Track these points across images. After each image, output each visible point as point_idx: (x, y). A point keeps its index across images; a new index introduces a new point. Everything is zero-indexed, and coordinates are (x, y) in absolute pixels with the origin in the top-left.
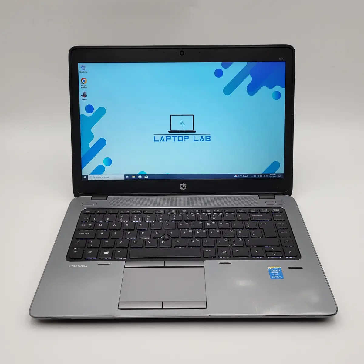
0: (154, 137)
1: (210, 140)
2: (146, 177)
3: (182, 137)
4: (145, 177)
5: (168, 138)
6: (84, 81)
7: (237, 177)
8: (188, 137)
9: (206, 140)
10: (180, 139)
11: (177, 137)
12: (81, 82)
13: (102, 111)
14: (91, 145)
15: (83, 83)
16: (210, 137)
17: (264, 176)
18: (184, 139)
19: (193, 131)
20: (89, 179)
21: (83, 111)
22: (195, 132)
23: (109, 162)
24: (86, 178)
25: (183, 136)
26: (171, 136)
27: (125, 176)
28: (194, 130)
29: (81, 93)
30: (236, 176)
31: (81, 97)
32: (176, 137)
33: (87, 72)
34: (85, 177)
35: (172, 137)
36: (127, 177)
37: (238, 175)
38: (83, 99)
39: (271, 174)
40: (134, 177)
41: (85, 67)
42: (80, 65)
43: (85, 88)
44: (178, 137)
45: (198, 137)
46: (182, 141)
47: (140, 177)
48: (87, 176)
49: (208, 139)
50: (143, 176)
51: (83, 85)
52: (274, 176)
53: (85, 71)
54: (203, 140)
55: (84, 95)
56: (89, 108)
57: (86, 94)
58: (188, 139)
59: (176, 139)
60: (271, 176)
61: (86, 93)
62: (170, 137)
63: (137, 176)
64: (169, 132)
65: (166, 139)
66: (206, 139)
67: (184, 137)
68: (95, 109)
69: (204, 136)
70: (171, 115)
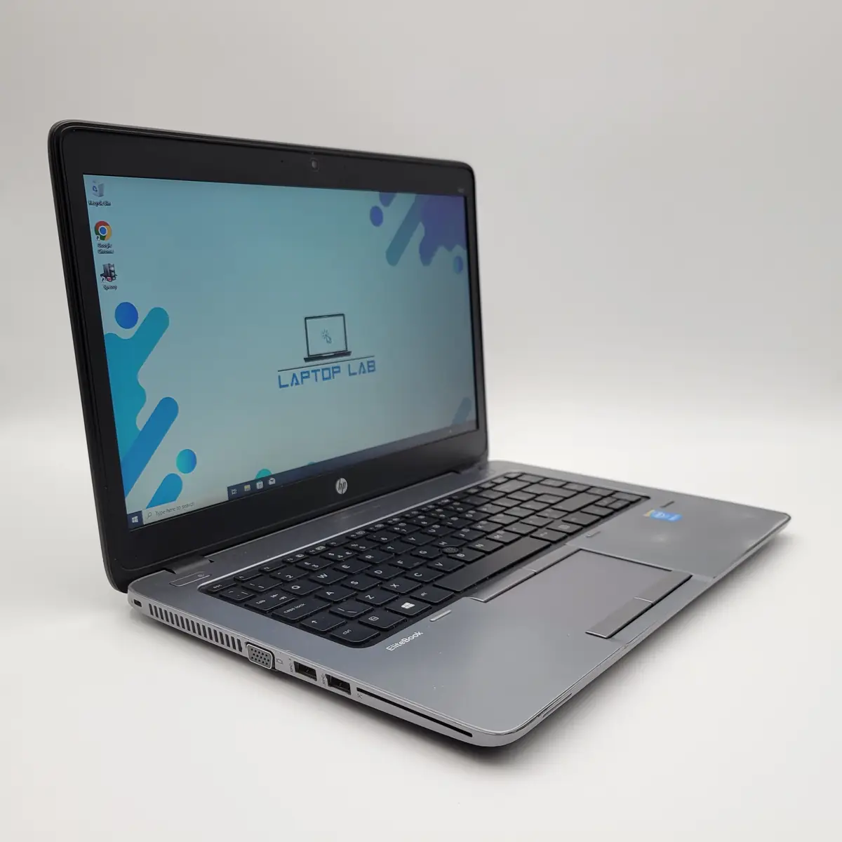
0: (279, 377)
1: (374, 370)
2: (272, 482)
3: (329, 369)
4: (270, 483)
5: (305, 376)
6: (103, 231)
8: (339, 367)
9: (369, 371)
10: (326, 374)
11: (321, 370)
12: (97, 233)
13: (159, 319)
14: (142, 420)
15: (103, 238)
16: (374, 361)
18: (333, 373)
19: (345, 353)
20: (146, 521)
21: (110, 325)
22: (349, 353)
23: (189, 460)
24: (137, 521)
25: (330, 366)
26: (310, 369)
27: (229, 489)
28: (348, 350)
29: (99, 270)
31: (101, 283)
32: (319, 370)
33: (109, 205)
34: (135, 520)
35: (312, 371)
36: (234, 492)
38: (106, 288)
40: (247, 488)
41: (101, 186)
42: (89, 181)
43: (108, 252)
44: (323, 370)
45: (355, 366)
46: (329, 378)
47: (260, 485)
48: (139, 514)
49: (371, 367)
50: (265, 480)
51: (103, 242)
53: (103, 199)
54: (364, 372)
55: (109, 274)
56: (127, 314)
57: (114, 271)
58: (339, 372)
59: (319, 374)
61: (112, 269)
62: (308, 372)
63: (253, 483)
64: (306, 360)
65: (303, 378)
66: (369, 366)
67: (333, 368)
68: (142, 316)
69: (365, 362)
70: (306, 319)
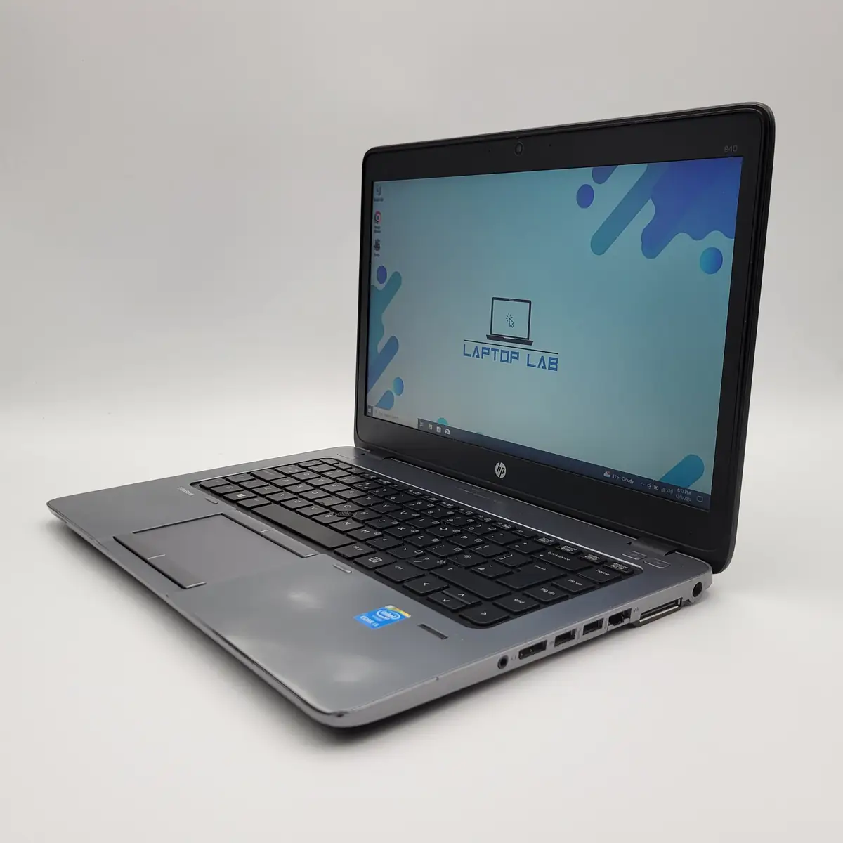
0: (465, 346)
1: (556, 369)
2: (447, 432)
3: (507, 352)
5: (486, 352)
6: (379, 217)
7: (609, 476)
8: (518, 353)
9: (550, 368)
10: (505, 356)
11: (500, 351)
12: (376, 219)
13: (397, 280)
14: (380, 348)
15: (378, 222)
16: (557, 359)
17: (663, 490)
18: (512, 357)
19: (527, 342)
20: (374, 415)
22: (530, 343)
23: (400, 386)
25: (511, 350)
26: (491, 347)
27: (420, 420)
28: (530, 340)
30: (606, 475)
31: (373, 251)
32: (498, 350)
33: (383, 200)
34: (370, 411)
35: (492, 350)
36: (422, 424)
37: (612, 472)
38: (376, 255)
39: (680, 488)
40: (430, 426)
41: (381, 188)
43: (379, 232)
44: (502, 351)
45: (535, 358)
46: (507, 361)
47: (439, 430)
48: (373, 408)
49: (553, 365)
50: (444, 427)
52: (686, 495)
53: (381, 197)
54: (544, 367)
55: (377, 247)
56: (382, 274)
57: (380, 244)
58: (517, 358)
59: (498, 354)
60: (680, 493)
62: (488, 349)
63: (435, 425)
64: (489, 337)
65: (483, 353)
66: (550, 363)
67: (512, 353)
68: (389, 275)
69: (546, 357)
70: (493, 299)
